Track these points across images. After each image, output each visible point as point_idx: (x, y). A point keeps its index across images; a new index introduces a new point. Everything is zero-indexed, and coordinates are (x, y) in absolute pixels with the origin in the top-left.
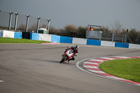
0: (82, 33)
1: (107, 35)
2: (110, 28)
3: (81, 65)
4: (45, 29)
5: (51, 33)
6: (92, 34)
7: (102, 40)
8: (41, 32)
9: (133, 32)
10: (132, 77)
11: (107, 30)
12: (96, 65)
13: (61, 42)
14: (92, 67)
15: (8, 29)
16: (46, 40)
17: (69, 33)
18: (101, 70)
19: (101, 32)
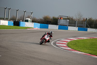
0: (55, 22)
1: (72, 23)
2: (74, 18)
3: (55, 44)
4: (29, 19)
5: (33, 21)
6: (62, 22)
7: (69, 26)
8: (27, 21)
9: (90, 20)
10: (90, 52)
11: (72, 19)
12: (65, 44)
13: (40, 28)
14: (62, 45)
15: (4, 19)
16: (30, 27)
17: (46, 22)
18: (69, 47)
19: (68, 20)
